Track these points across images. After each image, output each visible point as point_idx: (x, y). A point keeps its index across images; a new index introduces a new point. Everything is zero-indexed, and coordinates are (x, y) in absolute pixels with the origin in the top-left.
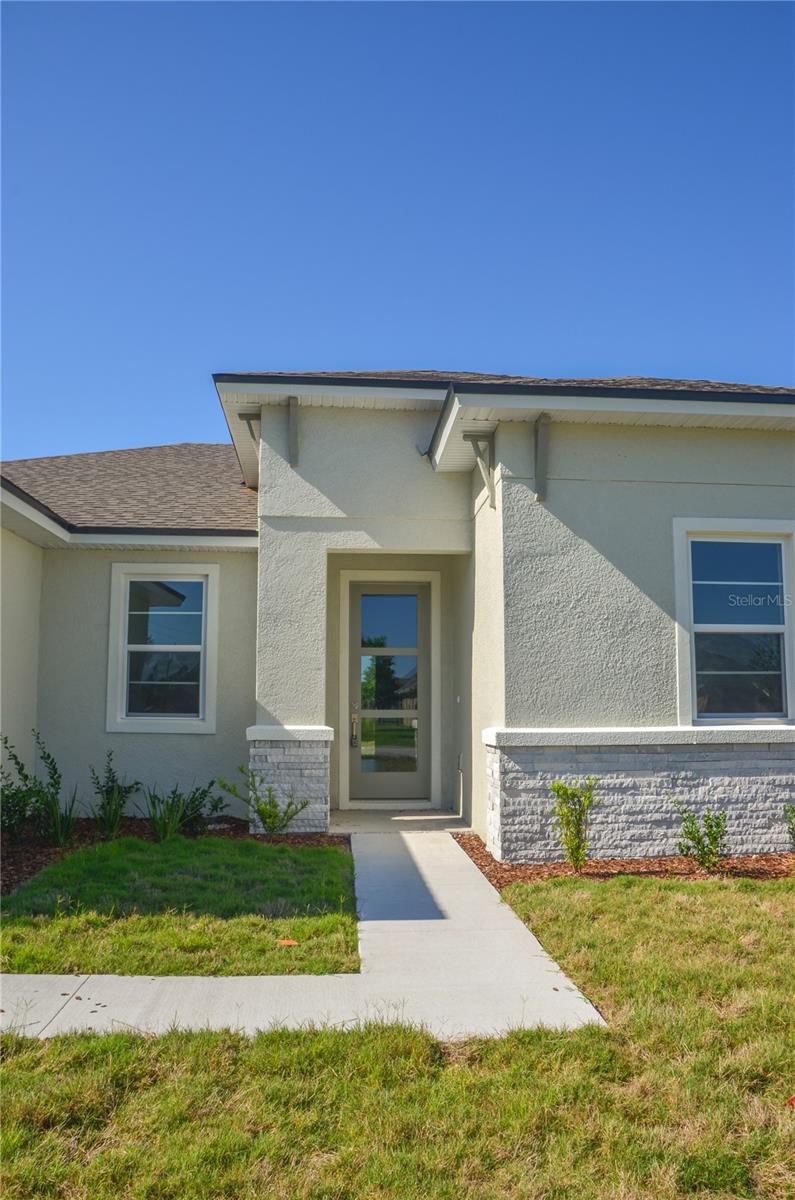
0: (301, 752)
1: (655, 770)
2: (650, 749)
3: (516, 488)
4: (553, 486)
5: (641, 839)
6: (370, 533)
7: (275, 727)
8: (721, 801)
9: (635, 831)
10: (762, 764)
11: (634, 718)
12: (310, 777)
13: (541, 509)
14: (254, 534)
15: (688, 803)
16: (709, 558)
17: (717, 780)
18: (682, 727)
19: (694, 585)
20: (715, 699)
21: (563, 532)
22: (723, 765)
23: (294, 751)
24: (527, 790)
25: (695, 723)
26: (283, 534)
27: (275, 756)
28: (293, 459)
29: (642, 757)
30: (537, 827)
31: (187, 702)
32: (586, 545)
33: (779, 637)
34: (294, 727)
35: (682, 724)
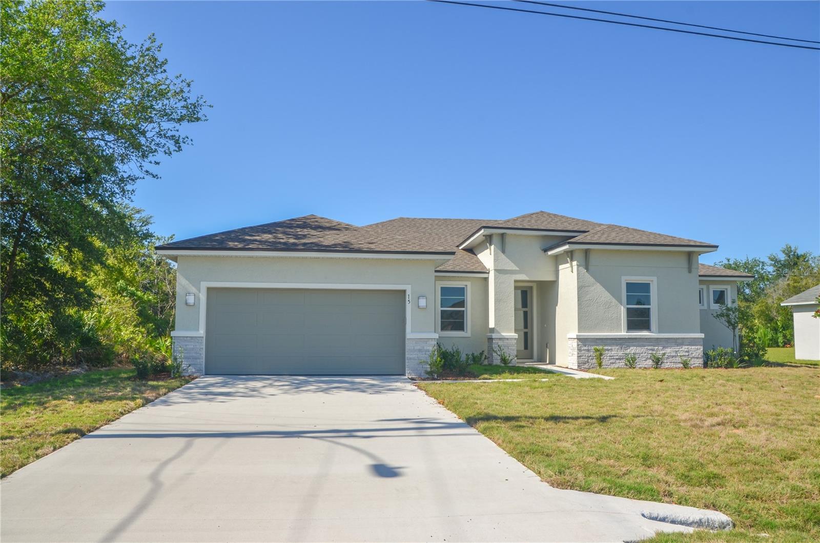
0: (508, 341)
1: (617, 345)
2: (615, 339)
3: (580, 268)
4: (590, 267)
5: (613, 363)
6: (526, 275)
8: (633, 353)
9: (612, 361)
10: (644, 343)
11: (611, 331)
12: (511, 349)
13: (587, 274)
15: (626, 354)
16: (631, 287)
17: (633, 348)
18: (623, 333)
19: (627, 295)
20: (631, 326)
21: (592, 280)
22: (634, 344)
23: (506, 341)
24: (584, 350)
25: (627, 332)
26: (501, 275)
27: (500, 343)
28: (503, 251)
29: (613, 341)
30: (586, 360)
31: (460, 326)
32: (599, 284)
33: (649, 309)
34: (505, 334)
35: (624, 332)
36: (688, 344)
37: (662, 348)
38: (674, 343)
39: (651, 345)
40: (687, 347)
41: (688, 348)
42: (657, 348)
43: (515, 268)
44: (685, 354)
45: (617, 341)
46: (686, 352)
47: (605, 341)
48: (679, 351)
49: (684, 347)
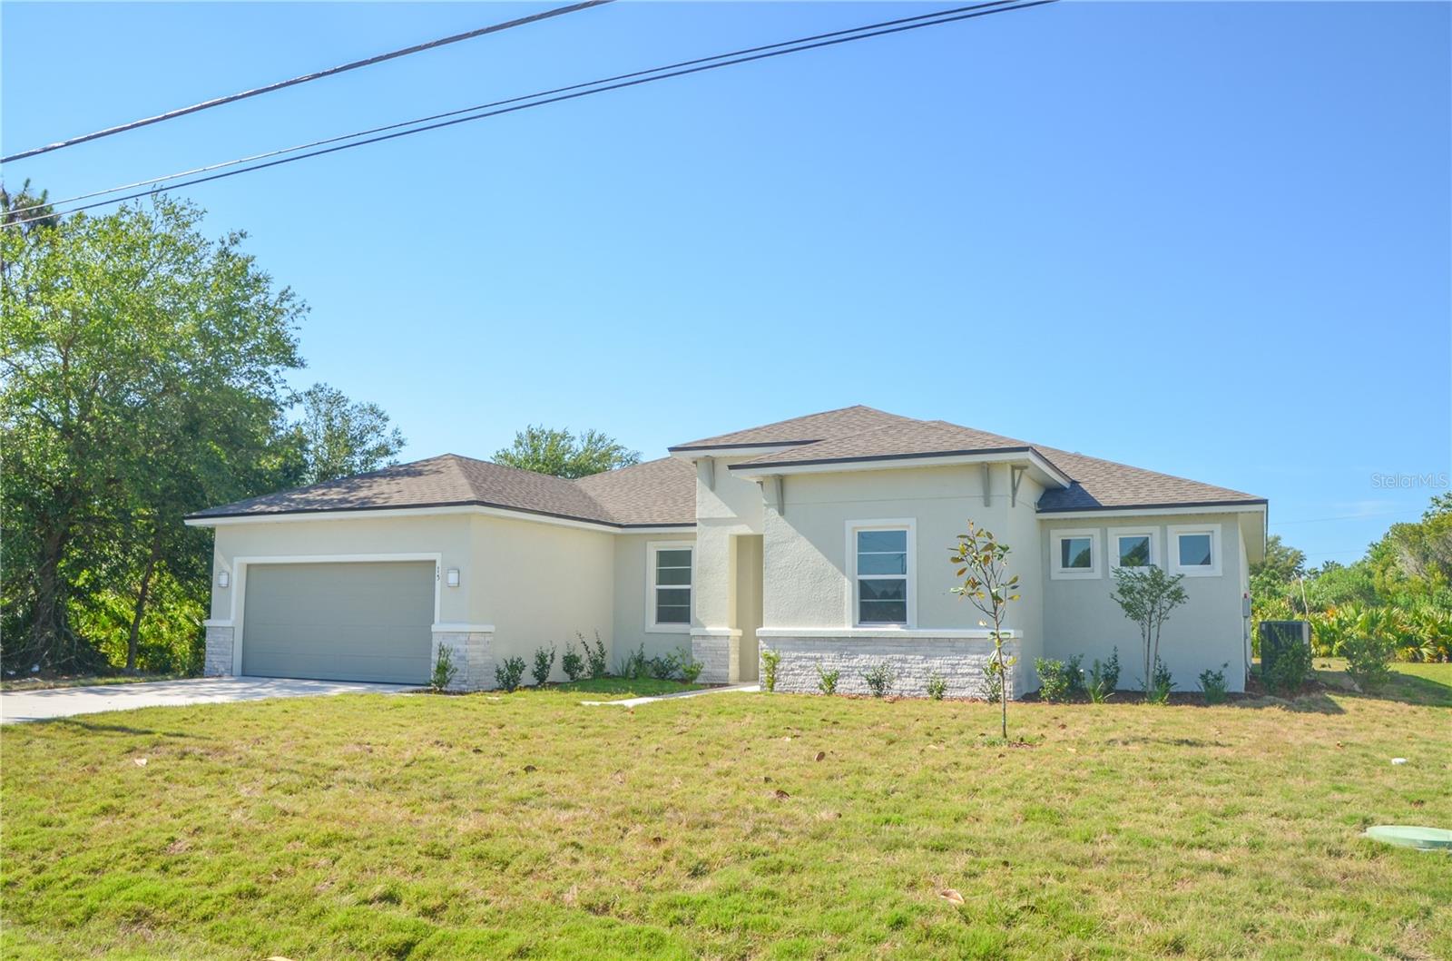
0: (716, 641)
1: (832, 650)
2: (829, 639)
3: (770, 510)
4: (787, 508)
6: (746, 527)
7: (702, 629)
8: (864, 666)
10: (887, 648)
11: (824, 623)
12: (721, 655)
13: (781, 519)
14: (695, 525)
15: (847, 666)
16: (865, 539)
17: (863, 656)
18: (849, 628)
19: (859, 556)
20: (868, 614)
21: (792, 531)
22: (867, 648)
23: (713, 641)
25: (854, 626)
26: (708, 528)
27: (704, 644)
28: (712, 488)
29: (826, 643)
31: (683, 615)
32: (802, 537)
33: (905, 580)
34: (712, 629)
35: (850, 626)
36: (979, 650)
37: (922, 657)
38: (949, 649)
39: (901, 653)
40: (976, 657)
41: (979, 660)
42: (912, 657)
43: (730, 514)
44: (971, 671)
45: (833, 643)
46: (975, 666)
47: (812, 643)
48: (959, 664)
49: (969, 656)
